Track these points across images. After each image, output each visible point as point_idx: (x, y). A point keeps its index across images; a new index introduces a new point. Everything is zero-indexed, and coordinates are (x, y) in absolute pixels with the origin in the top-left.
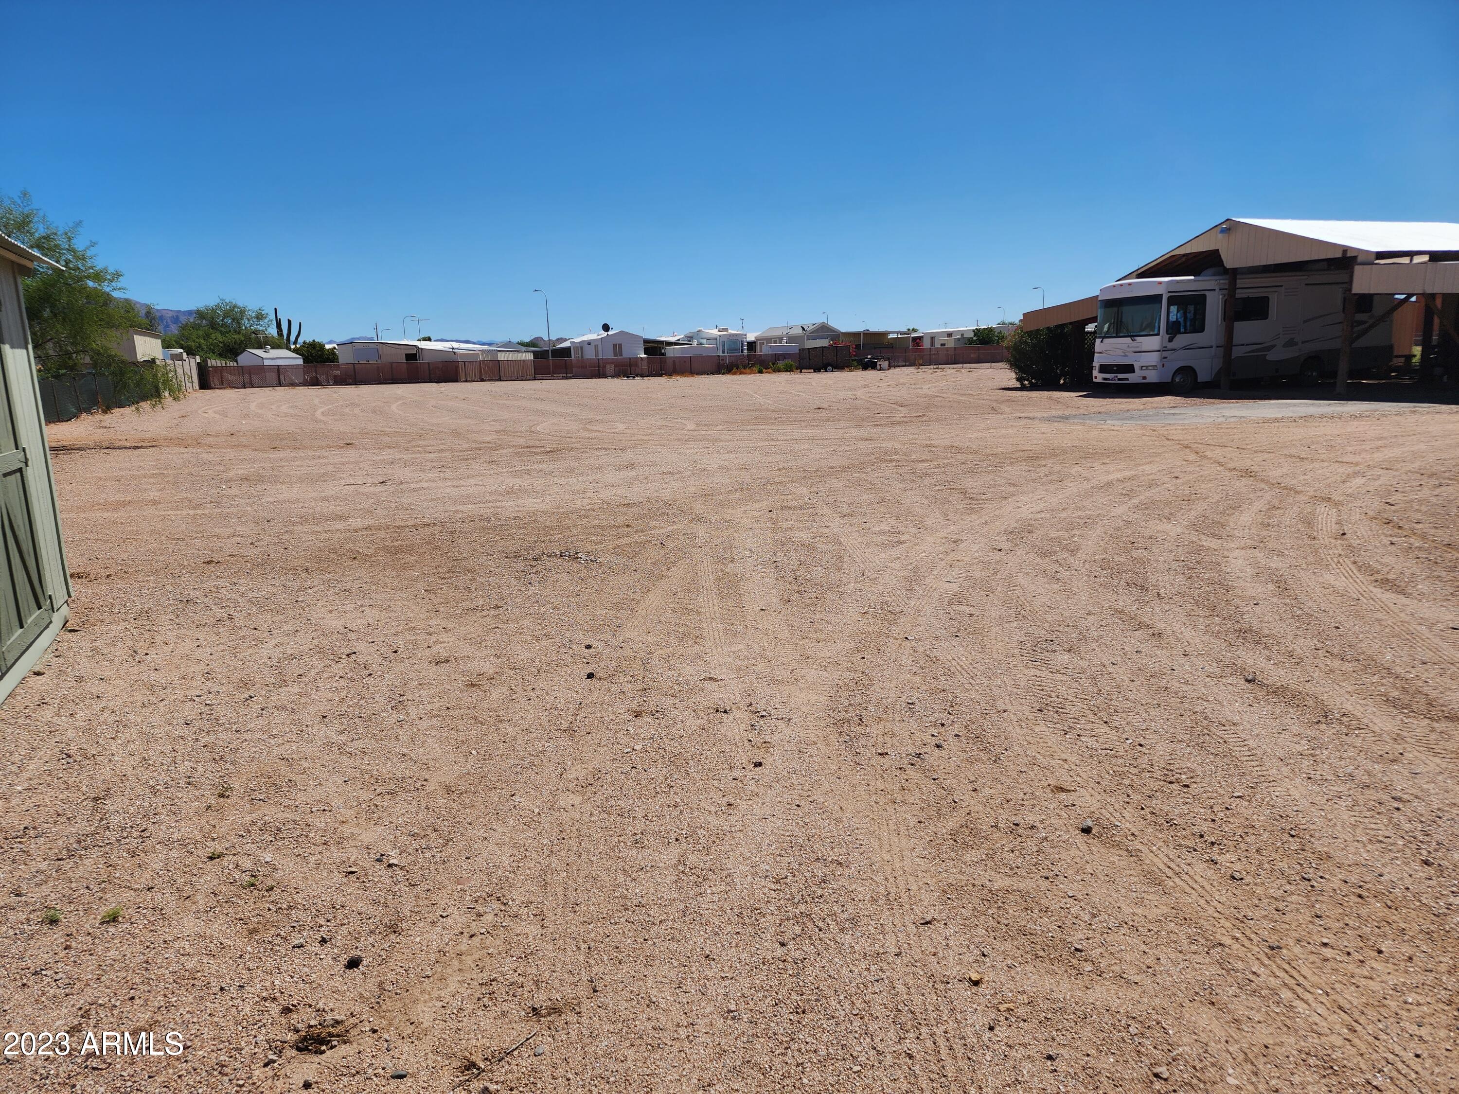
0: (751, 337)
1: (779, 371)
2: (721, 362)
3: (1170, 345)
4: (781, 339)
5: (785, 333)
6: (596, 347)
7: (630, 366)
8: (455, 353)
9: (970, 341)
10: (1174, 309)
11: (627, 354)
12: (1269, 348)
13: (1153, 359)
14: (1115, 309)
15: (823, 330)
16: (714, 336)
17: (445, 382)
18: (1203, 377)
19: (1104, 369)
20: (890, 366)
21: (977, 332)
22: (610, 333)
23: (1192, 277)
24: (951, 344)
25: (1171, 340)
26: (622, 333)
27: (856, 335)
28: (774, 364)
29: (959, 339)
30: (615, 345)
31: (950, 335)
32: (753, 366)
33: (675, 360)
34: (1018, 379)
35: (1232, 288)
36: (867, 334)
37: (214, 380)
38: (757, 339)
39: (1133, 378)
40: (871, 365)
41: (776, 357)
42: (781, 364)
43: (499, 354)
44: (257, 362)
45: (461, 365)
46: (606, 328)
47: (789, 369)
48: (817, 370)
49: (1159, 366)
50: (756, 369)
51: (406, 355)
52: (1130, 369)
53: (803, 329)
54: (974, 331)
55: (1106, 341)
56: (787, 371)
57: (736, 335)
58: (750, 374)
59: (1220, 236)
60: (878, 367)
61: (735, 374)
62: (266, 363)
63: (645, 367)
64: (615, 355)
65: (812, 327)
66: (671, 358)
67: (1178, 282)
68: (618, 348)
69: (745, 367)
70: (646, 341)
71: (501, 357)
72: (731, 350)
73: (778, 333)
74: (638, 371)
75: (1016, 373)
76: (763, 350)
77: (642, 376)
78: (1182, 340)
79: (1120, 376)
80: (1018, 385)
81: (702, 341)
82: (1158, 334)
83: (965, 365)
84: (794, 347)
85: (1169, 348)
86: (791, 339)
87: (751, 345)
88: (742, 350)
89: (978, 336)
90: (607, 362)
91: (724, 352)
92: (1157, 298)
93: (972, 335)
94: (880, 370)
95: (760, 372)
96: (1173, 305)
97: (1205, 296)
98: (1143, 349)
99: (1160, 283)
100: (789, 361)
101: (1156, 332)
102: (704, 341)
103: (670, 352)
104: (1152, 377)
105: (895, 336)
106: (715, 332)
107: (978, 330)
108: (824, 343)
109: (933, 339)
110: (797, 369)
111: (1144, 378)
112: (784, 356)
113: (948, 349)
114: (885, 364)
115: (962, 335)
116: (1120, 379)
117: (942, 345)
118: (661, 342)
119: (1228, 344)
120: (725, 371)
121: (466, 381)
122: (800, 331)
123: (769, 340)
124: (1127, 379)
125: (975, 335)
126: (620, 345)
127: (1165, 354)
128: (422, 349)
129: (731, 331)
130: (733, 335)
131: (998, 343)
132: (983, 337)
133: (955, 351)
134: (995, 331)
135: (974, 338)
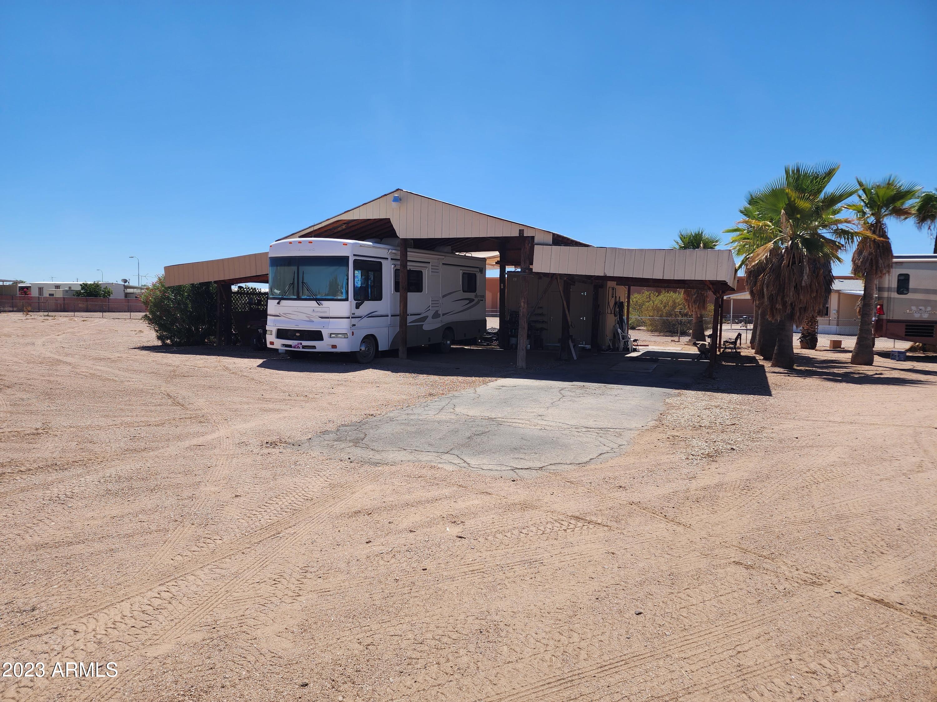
3: (358, 312)
9: (78, 293)
10: (358, 273)
12: (424, 319)
13: (343, 326)
14: (294, 268)
18: (383, 345)
19: (282, 334)
21: (85, 286)
23: (371, 243)
24: (59, 294)
25: (357, 307)
29: (67, 291)
31: (58, 287)
34: (159, 338)
35: (404, 260)
39: (321, 346)
49: (350, 335)
52: (317, 336)
54: (81, 285)
55: (283, 302)
59: (394, 204)
67: (361, 246)
75: (157, 331)
78: (368, 306)
79: (305, 343)
80: (159, 343)
82: (347, 299)
83: (76, 313)
85: (356, 315)
89: (86, 290)
92: (342, 261)
93: (79, 288)
96: (357, 269)
97: (381, 263)
98: (331, 315)
99: (345, 244)
101: (344, 297)
104: (343, 346)
109: (41, 289)
111: (334, 347)
113: (57, 300)
115: (70, 288)
116: (304, 347)
117: (51, 295)
119: (403, 314)
124: (314, 347)
125: (82, 289)
127: (354, 321)
131: (104, 296)
132: (90, 290)
133: (64, 300)
134: (101, 286)
135: (82, 291)
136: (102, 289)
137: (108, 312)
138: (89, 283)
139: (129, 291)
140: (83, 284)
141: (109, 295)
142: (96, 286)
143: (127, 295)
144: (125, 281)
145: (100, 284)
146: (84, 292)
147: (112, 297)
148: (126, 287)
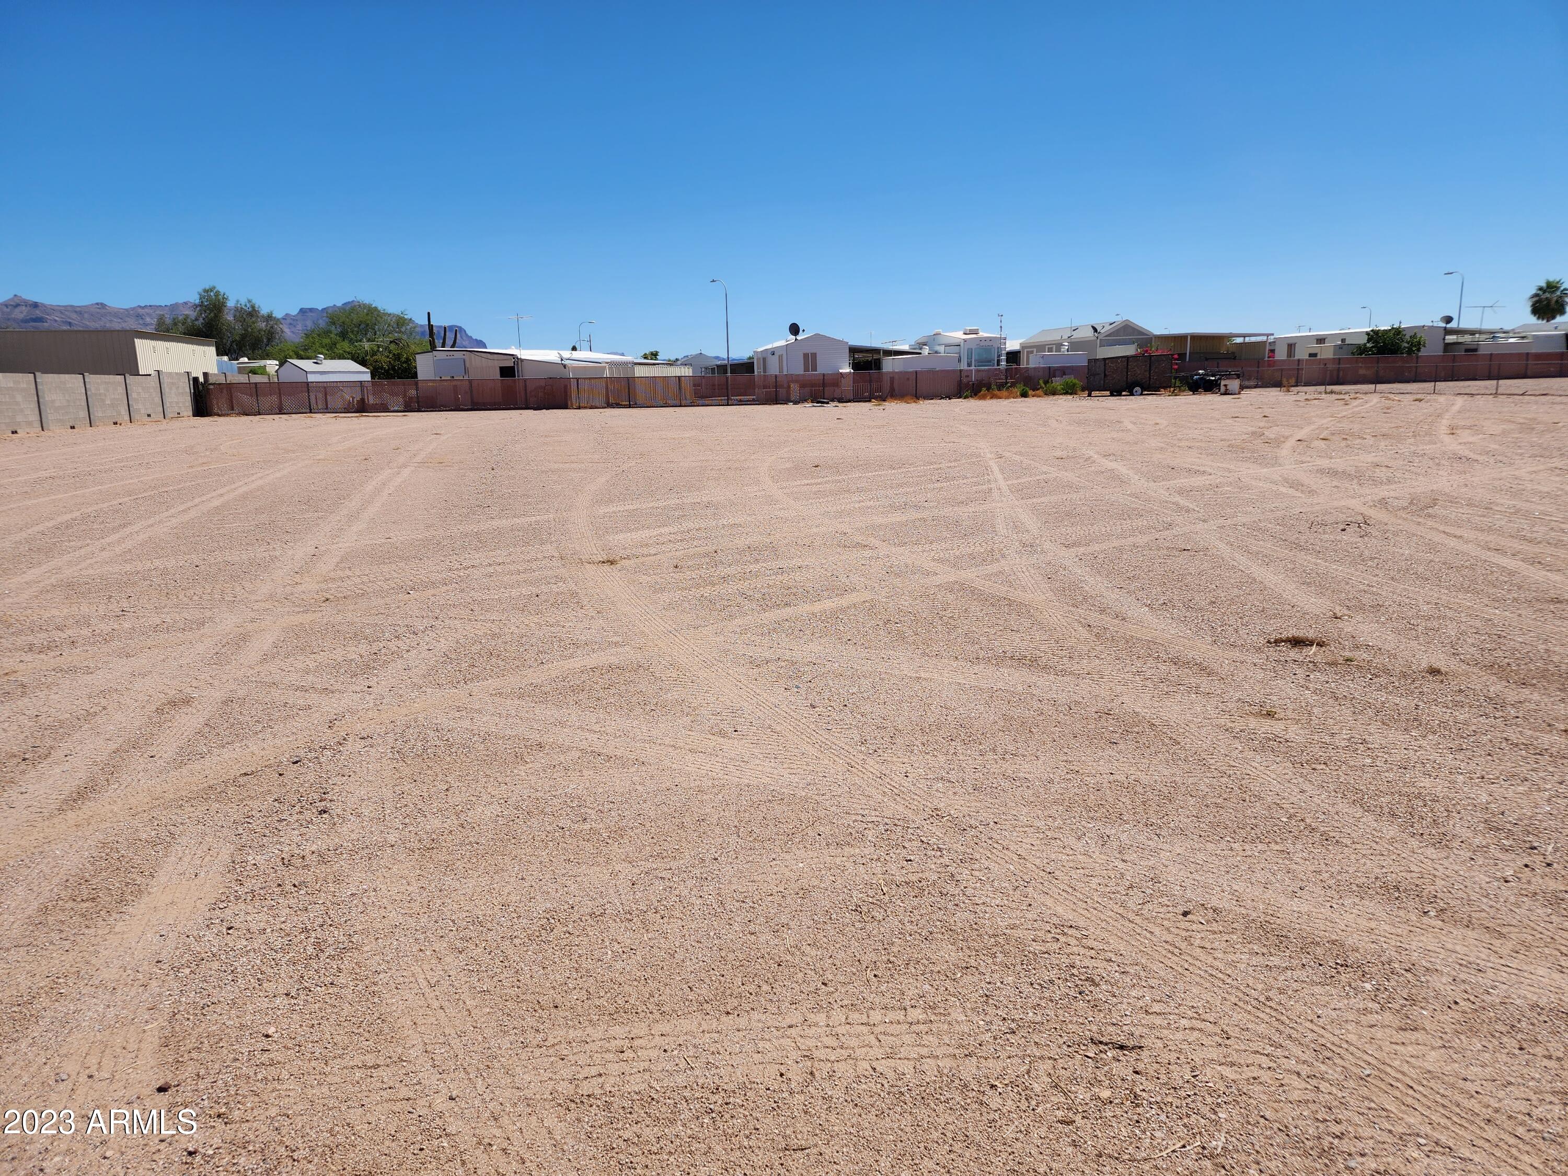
0: (1012, 345)
1: (1054, 393)
2: (965, 380)
4: (1059, 346)
5: (1065, 337)
6: (780, 357)
7: (824, 385)
8: (565, 366)
9: (1361, 350)
11: (823, 368)
15: (1127, 332)
16: (956, 342)
17: (548, 409)
20: (1242, 388)
21: (1374, 336)
22: (799, 338)
24: (1327, 352)
26: (817, 336)
27: (1180, 339)
28: (1046, 382)
29: (1340, 347)
30: (806, 356)
31: (1321, 340)
32: (1013, 385)
33: (892, 377)
36: (1197, 338)
37: (218, 402)
38: (1023, 346)
40: (1209, 387)
41: (1051, 373)
42: (1057, 382)
43: (637, 368)
44: (298, 378)
45: (574, 383)
46: (794, 329)
47: (1070, 390)
48: (1116, 392)
50: (1017, 390)
51: (502, 369)
53: (1095, 330)
54: (1368, 333)
56: (1066, 393)
57: (991, 339)
58: (1007, 398)
60: (1223, 389)
61: (983, 398)
62: (311, 378)
63: (847, 387)
64: (806, 369)
65: (1108, 328)
66: (890, 373)
68: (810, 360)
69: (1001, 387)
70: (853, 350)
71: (640, 372)
72: (980, 362)
73: (1056, 337)
74: (837, 393)
76: (1031, 362)
77: (841, 401)
81: (938, 348)
83: (1380, 387)
84: (1080, 359)
86: (1075, 345)
87: (1013, 357)
88: (999, 361)
89: (1376, 342)
90: (792, 379)
91: (969, 365)
93: (1363, 340)
94: (1225, 394)
95: (1024, 395)
100: (1070, 379)
102: (941, 349)
103: (889, 365)
105: (1239, 340)
106: (959, 335)
107: (1376, 332)
108: (1129, 350)
109: (1291, 347)
110: (1083, 390)
112: (1063, 371)
113: (1325, 362)
114: (1234, 384)
115: (1343, 340)
117: (1311, 355)
118: (876, 351)
120: (968, 393)
121: (579, 408)
122: (1090, 333)
123: (1040, 347)
125: (1369, 341)
126: (814, 356)
128: (522, 360)
129: (982, 334)
130: (986, 339)
131: (1410, 351)
132: (1384, 342)
133: (1339, 364)
134: (1404, 333)
135: (1368, 345)
136: (1408, 337)
137: (1414, 382)
138: (1382, 328)
139: (1451, 338)
140: (1372, 331)
141: (1419, 350)
142: (1397, 332)
143: (1448, 347)
144: (1449, 320)
145: (1404, 329)
146: (1372, 347)
147: (1423, 352)
148: (1448, 332)
